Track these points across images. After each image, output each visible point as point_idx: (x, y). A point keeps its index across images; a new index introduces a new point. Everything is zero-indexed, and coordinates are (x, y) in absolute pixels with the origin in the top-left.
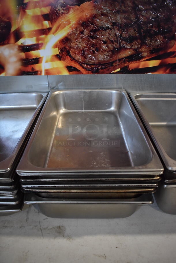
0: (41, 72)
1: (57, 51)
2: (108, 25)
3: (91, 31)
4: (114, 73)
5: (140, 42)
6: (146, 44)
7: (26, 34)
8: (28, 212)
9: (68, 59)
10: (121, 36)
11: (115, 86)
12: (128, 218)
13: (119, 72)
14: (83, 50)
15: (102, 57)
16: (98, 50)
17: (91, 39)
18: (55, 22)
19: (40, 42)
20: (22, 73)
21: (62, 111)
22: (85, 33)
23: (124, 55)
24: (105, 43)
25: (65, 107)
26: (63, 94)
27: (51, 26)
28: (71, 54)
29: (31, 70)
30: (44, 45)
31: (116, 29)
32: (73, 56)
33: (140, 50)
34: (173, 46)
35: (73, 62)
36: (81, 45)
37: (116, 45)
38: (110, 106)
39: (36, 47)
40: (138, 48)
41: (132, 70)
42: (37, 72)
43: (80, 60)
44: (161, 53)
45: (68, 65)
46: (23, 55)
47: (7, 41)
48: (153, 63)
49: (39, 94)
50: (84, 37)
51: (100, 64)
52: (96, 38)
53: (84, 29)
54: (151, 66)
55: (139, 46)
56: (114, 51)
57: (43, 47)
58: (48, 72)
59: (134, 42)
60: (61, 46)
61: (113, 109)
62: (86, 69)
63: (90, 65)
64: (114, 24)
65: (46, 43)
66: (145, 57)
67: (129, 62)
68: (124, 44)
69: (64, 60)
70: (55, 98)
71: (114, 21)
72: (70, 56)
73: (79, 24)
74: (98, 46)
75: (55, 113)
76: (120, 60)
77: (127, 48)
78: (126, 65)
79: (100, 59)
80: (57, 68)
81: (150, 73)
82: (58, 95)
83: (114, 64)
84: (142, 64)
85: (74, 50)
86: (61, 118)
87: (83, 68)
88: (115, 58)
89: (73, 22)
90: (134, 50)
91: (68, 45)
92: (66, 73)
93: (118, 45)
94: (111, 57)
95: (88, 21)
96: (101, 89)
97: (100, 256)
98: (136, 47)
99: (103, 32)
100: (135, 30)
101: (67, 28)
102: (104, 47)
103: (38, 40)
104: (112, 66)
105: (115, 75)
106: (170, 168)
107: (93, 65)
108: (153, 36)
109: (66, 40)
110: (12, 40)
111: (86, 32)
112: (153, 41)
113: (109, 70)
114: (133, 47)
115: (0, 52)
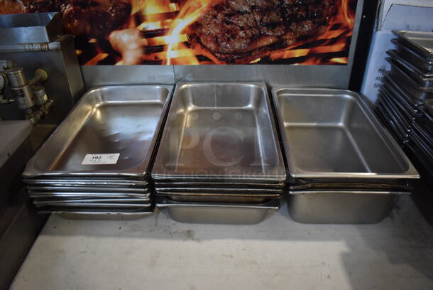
0: (166, 61)
1: (185, 38)
2: (246, 8)
3: (226, 15)
4: (255, 64)
5: (284, 28)
6: (291, 31)
7: (149, 18)
8: (156, 218)
9: (198, 47)
10: (261, 21)
11: (255, 78)
12: (258, 225)
13: (258, 63)
14: (216, 36)
15: (237, 45)
16: (234, 37)
17: (225, 24)
18: (183, 4)
19: (166, 27)
20: (143, 62)
21: (191, 108)
22: (218, 18)
23: (265, 43)
24: (242, 29)
25: (194, 103)
26: (192, 88)
27: (178, 9)
28: (202, 41)
29: (153, 59)
30: (170, 30)
31: (255, 13)
32: (205, 44)
33: (284, 37)
34: (324, 33)
35: (204, 50)
36: (214, 31)
37: (256, 32)
38: (247, 103)
39: (161, 32)
40: (282, 35)
41: (275, 60)
42: (161, 61)
43: (213, 49)
44: (310, 41)
45: (198, 54)
46: (145, 41)
47: (126, 26)
48: (300, 53)
49: (164, 87)
50: (217, 22)
51: (235, 52)
52: (232, 23)
53: (218, 13)
54: (297, 56)
55: (283, 33)
56: (253, 39)
57: (169, 33)
58: (174, 62)
59: (277, 29)
60: (190, 32)
61: (250, 106)
62: (220, 59)
63: (224, 54)
64: (253, 8)
65: (173, 28)
66: (290, 46)
67: (271, 51)
68: (264, 30)
69: (193, 48)
70: (183, 92)
71: (253, 4)
72: (201, 44)
73: (212, 7)
74: (234, 32)
75: (181, 110)
76: (260, 48)
77: (269, 36)
78: (267, 54)
79: (236, 47)
80: (184, 58)
81: (297, 64)
82: (186, 89)
83: (253, 54)
84: (287, 54)
85: (205, 37)
86: (189, 117)
87: (216, 57)
88: (254, 47)
89: (205, 5)
90: (277, 37)
91: (199, 30)
92: (195, 63)
93: (258, 31)
94: (249, 45)
95: (223, 4)
96: (237, 81)
97: (227, 256)
98: (279, 34)
99: (240, 17)
100: (278, 15)
101: (197, 11)
102: (241, 33)
103: (163, 24)
104: (251, 55)
105: (254, 66)
106: (293, 176)
107: (228, 54)
108: (300, 21)
109: (196, 26)
110: (132, 24)
111: (220, 16)
112: (300, 27)
113: (246, 60)
114: (276, 34)
115: (117, 38)
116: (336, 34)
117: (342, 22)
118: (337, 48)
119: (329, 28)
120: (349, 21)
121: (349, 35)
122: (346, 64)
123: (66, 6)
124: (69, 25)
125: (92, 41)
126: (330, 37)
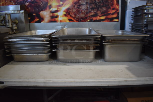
0: (58, 21)
1: (65, 13)
2: (84, 3)
3: (78, 6)
4: (87, 22)
5: (97, 9)
6: (99, 10)
7: (53, 7)
9: (69, 16)
13: (89, 21)
14: (75, 13)
15: (82, 15)
17: (78, 9)
18: (64, 2)
19: (59, 10)
20: (50, 21)
23: (91, 15)
26: (67, 30)
27: (63, 4)
28: (70, 14)
29: (54, 20)
31: (87, 5)
32: (71, 15)
34: (110, 11)
35: (71, 17)
36: (74, 11)
37: (88, 11)
40: (96, 12)
41: (94, 20)
42: (57, 21)
43: (74, 17)
44: (105, 14)
45: (69, 18)
46: (52, 14)
47: (46, 9)
48: (103, 18)
50: (75, 8)
51: (81, 18)
52: (80, 8)
53: (76, 5)
55: (97, 11)
56: (87, 13)
58: (61, 21)
59: (95, 10)
60: (66, 11)
62: (76, 20)
63: (78, 18)
64: (86, 3)
65: (61, 10)
66: (99, 15)
67: (93, 17)
68: (90, 10)
69: (67, 17)
72: (70, 15)
73: (73, 3)
74: (81, 11)
76: (89, 16)
77: (92, 12)
78: (92, 18)
79: (82, 16)
80: (64, 20)
81: (102, 22)
82: (65, 30)
84: (98, 18)
85: (71, 13)
87: (75, 19)
89: (71, 3)
90: (95, 12)
91: (69, 11)
92: (68, 21)
94: (86, 15)
95: (77, 2)
98: (95, 11)
99: (83, 6)
100: (95, 5)
101: (69, 4)
102: (83, 11)
104: (86, 19)
105: (88, 22)
107: (79, 18)
108: (102, 7)
109: (68, 9)
110: (48, 9)
112: (102, 9)
113: (85, 20)
114: (94, 12)
115: (43, 13)
116: (114, 11)
117: (115, 7)
118: (115, 16)
119: (111, 9)
120: (117, 7)
121: (118, 12)
122: (118, 22)
123: (27, 3)
124: (27, 9)
125: (34, 14)
126: (112, 12)
